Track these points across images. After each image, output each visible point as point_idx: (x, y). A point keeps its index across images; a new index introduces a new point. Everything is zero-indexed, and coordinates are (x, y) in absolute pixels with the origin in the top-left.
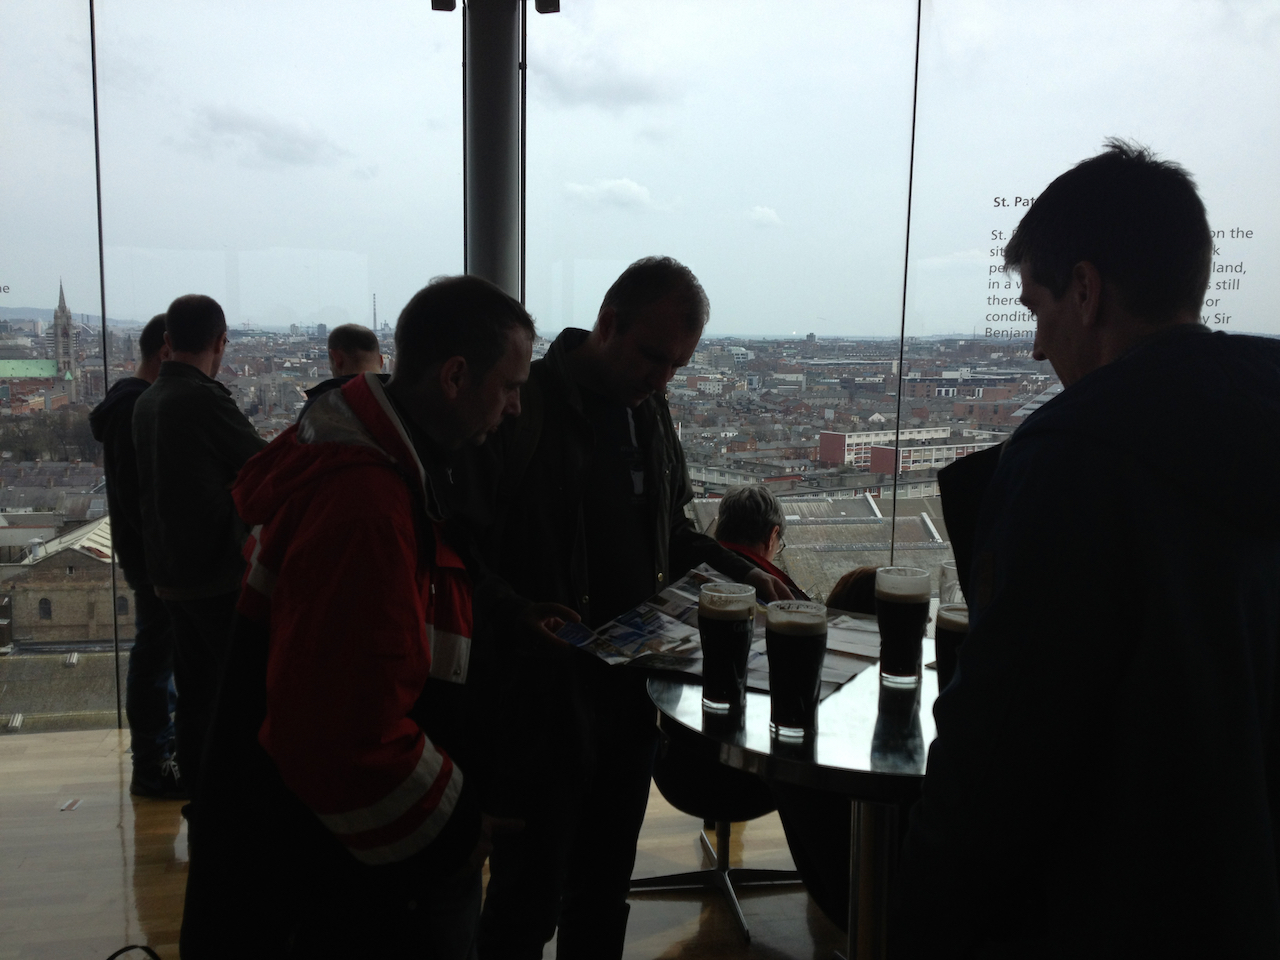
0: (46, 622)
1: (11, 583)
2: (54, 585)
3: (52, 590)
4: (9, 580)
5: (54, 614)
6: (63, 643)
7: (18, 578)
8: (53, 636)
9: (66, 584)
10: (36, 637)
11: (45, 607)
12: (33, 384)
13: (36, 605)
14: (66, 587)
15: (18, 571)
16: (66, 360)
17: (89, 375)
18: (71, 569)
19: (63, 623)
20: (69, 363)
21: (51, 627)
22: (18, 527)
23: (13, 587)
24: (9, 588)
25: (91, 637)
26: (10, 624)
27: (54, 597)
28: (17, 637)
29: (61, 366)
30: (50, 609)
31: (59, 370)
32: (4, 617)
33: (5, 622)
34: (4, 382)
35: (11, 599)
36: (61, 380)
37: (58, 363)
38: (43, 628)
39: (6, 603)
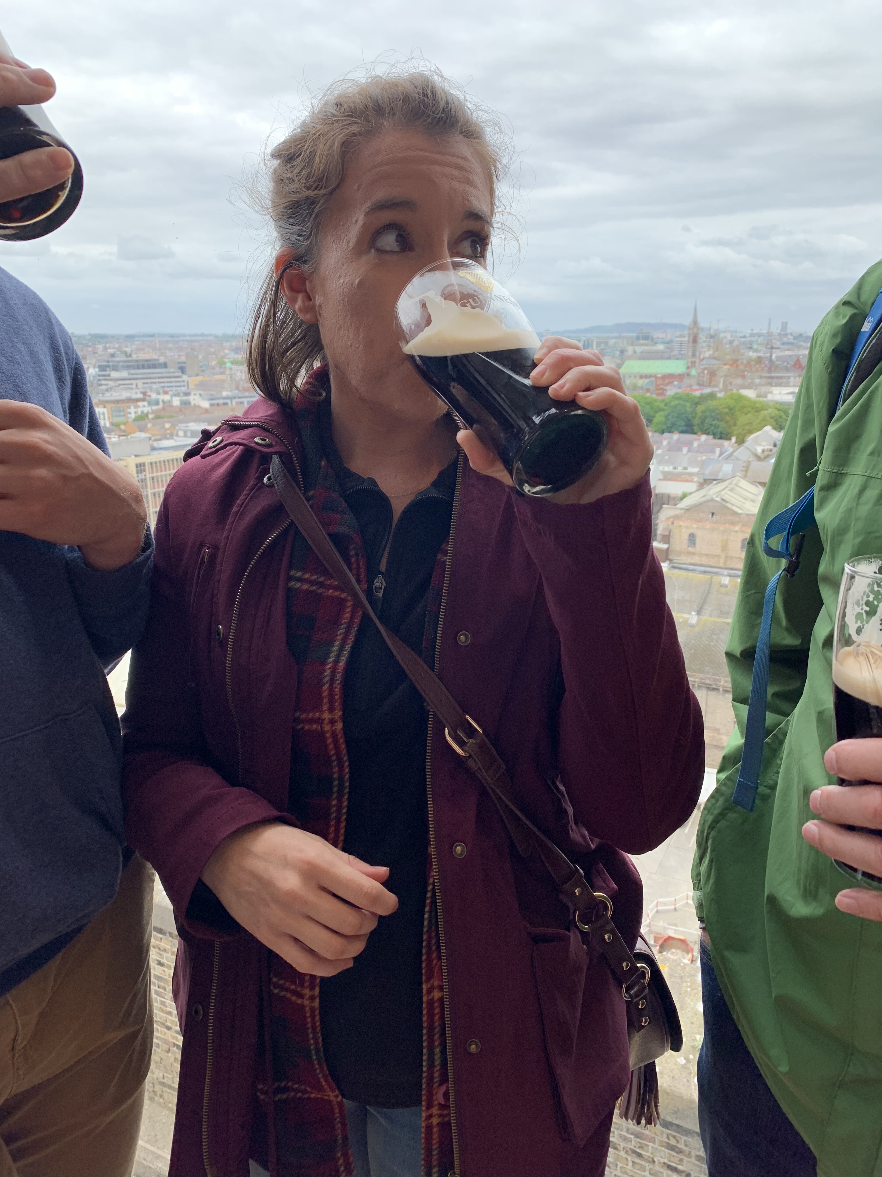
0: (691, 549)
1: (672, 520)
2: (700, 524)
3: (698, 528)
4: (671, 517)
5: (697, 545)
7: (677, 517)
8: (696, 560)
9: (708, 526)
10: (686, 559)
11: (692, 539)
12: (669, 378)
13: (686, 537)
14: (708, 527)
15: (678, 512)
16: (694, 360)
17: (706, 372)
18: (713, 514)
19: (703, 552)
20: (695, 362)
21: (694, 554)
22: (670, 480)
23: (673, 523)
24: (670, 523)
25: (721, 564)
26: (668, 549)
27: (699, 533)
28: (671, 557)
29: (690, 364)
30: (695, 540)
31: (688, 368)
32: (665, 543)
33: (665, 546)
34: (651, 376)
35: (670, 531)
36: (688, 375)
37: (688, 362)
38: (689, 554)
39: (667, 534)
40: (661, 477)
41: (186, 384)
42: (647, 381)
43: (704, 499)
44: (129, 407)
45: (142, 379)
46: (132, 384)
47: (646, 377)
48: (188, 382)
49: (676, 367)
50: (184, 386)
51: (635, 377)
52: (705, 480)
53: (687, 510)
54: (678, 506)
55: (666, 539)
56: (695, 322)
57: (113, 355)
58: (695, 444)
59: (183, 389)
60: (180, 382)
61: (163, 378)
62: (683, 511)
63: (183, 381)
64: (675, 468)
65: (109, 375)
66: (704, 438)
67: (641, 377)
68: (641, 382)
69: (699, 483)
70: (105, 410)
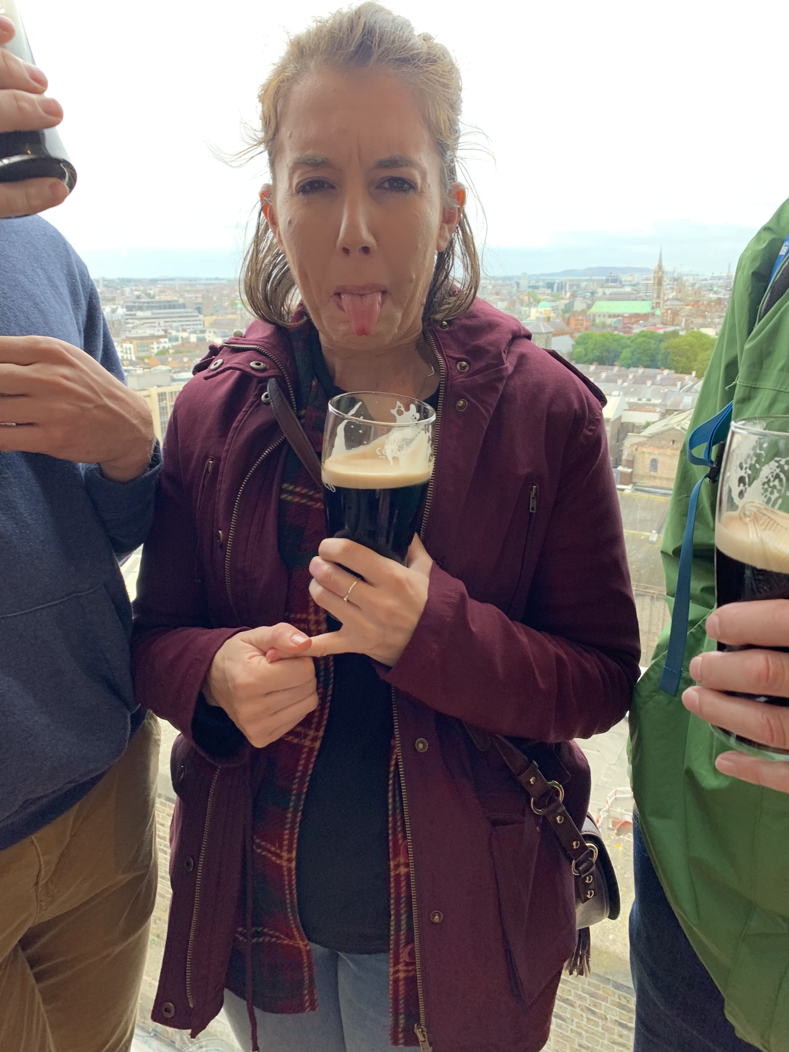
0: (653, 473)
1: (636, 446)
2: (661, 451)
3: (659, 454)
4: (635, 444)
5: (659, 469)
6: (662, 488)
7: (640, 444)
8: (657, 483)
9: (669, 451)
10: (647, 482)
11: (654, 464)
12: (636, 317)
13: (648, 462)
14: (668, 453)
15: (642, 439)
16: (658, 301)
17: (669, 312)
18: (674, 442)
19: (664, 476)
20: (659, 303)
21: (655, 477)
22: (635, 410)
23: (636, 450)
24: (634, 449)
26: (632, 472)
27: (660, 459)
28: (634, 480)
29: (654, 305)
30: (657, 465)
31: (653, 308)
32: (629, 468)
33: (630, 470)
34: (618, 316)
35: (634, 457)
36: (653, 314)
37: (653, 303)
38: (651, 477)
39: (631, 459)
40: (627, 408)
41: (201, 322)
42: (615, 320)
43: (666, 428)
44: (152, 343)
45: (163, 318)
46: (155, 323)
47: (615, 316)
48: (204, 321)
49: (643, 307)
50: (200, 324)
51: (604, 316)
52: (667, 411)
53: (650, 437)
54: (641, 434)
55: (631, 463)
56: (660, 267)
57: (138, 297)
58: (659, 378)
59: (200, 327)
60: (196, 321)
61: (181, 317)
62: (645, 439)
63: (200, 320)
64: (640, 400)
65: (135, 315)
66: (666, 372)
67: (610, 316)
68: (609, 321)
69: (662, 413)
70: (131, 346)
